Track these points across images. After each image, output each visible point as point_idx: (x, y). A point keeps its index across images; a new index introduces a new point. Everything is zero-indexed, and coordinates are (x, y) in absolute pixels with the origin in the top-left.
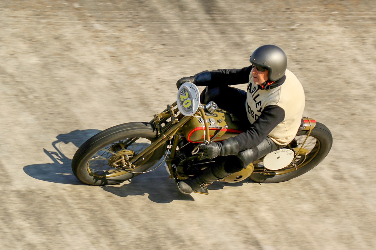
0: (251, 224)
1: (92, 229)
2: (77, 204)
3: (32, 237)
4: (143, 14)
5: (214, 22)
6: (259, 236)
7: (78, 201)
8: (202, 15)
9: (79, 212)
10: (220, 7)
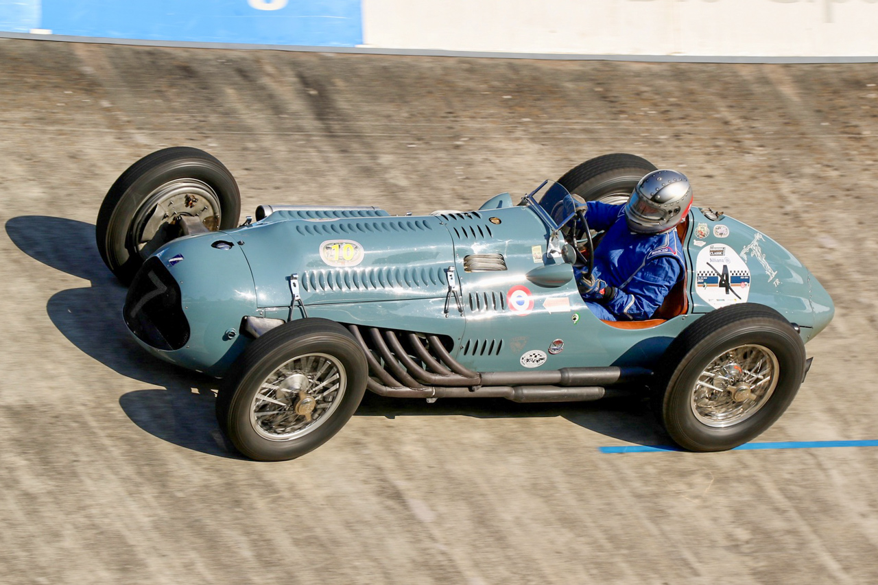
0: (388, 463)
1: (128, 470)
2: (104, 428)
3: (31, 482)
4: (214, 119)
5: (330, 134)
6: (402, 484)
7: (107, 424)
8: (309, 122)
9: (107, 442)
10: (340, 109)
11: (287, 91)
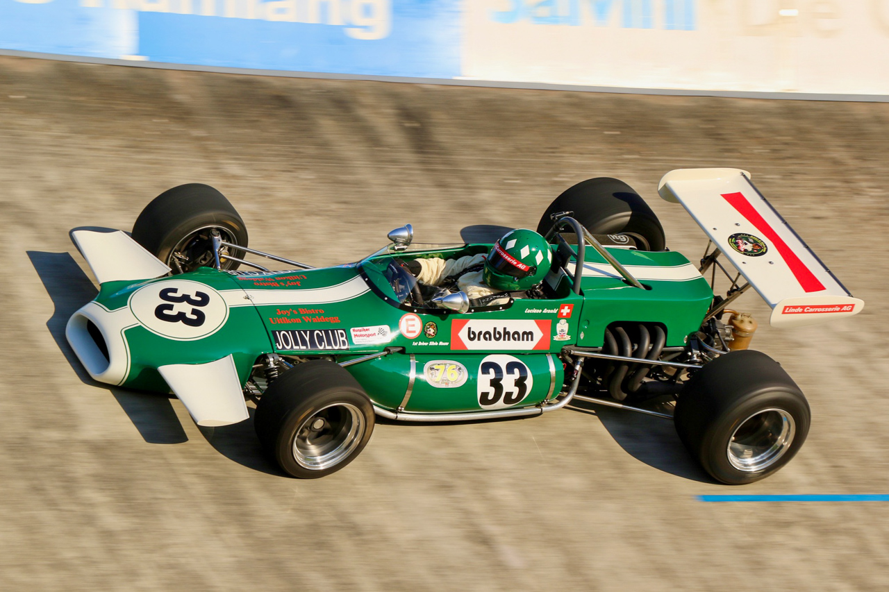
11: (384, 122)
